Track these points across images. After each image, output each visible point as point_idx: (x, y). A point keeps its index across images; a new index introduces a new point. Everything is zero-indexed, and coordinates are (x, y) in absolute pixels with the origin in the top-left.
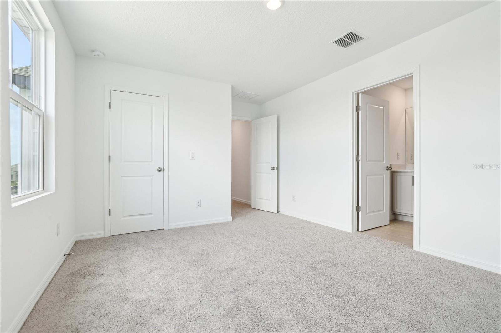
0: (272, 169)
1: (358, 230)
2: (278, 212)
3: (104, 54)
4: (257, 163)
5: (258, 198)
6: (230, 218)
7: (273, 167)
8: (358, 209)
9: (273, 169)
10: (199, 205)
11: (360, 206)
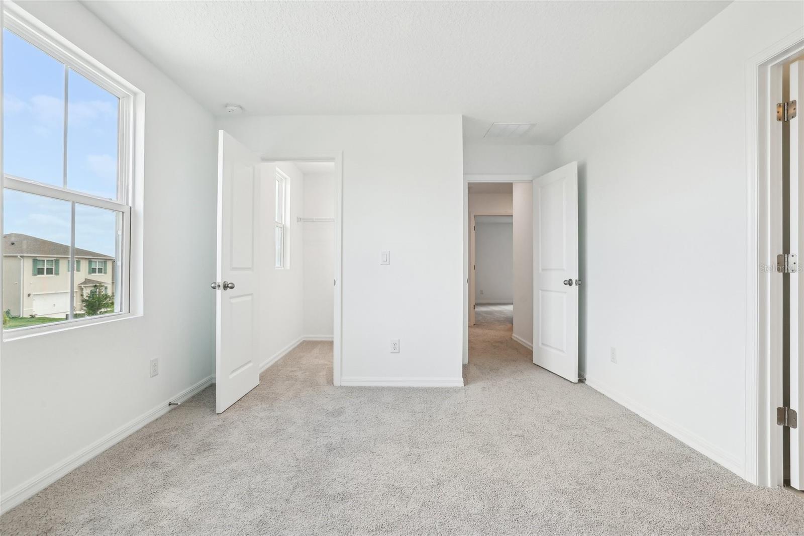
0: (565, 284)
1: (787, 482)
2: (581, 379)
3: (241, 107)
4: (543, 270)
5: (543, 344)
6: (459, 381)
7: (570, 280)
8: (785, 416)
9: (570, 283)
10: (396, 348)
11: (794, 412)
